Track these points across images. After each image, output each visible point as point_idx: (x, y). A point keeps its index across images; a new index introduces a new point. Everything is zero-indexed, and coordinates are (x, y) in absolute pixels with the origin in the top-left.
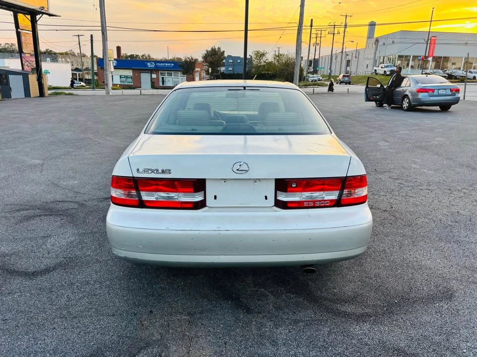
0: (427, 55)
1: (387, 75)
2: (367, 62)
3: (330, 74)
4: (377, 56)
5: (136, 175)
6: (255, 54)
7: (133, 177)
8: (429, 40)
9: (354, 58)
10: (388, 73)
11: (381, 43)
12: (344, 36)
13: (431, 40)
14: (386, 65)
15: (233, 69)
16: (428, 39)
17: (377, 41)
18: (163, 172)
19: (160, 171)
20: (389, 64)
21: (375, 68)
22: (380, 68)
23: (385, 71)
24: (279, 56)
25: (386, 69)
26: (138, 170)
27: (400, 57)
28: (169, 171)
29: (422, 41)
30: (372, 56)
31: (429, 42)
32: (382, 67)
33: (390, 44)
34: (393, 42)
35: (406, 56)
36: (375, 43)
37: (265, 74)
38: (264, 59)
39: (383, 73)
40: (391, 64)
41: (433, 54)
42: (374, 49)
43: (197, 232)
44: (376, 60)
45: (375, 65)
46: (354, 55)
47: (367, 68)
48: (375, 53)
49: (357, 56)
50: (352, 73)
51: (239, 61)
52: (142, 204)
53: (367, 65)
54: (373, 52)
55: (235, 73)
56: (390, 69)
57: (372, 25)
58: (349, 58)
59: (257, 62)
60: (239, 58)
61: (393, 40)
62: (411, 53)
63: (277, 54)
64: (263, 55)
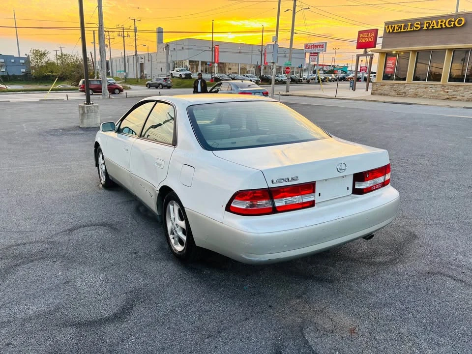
0: (213, 61)
1: (183, 78)
2: (161, 66)
3: (126, 77)
4: (169, 60)
5: (271, 185)
6: (34, 53)
7: (268, 188)
8: (214, 49)
9: (147, 62)
10: (183, 76)
11: (171, 48)
12: (135, 39)
13: (215, 48)
14: (181, 69)
15: (6, 70)
16: (213, 47)
17: (167, 46)
18: (292, 179)
19: (290, 179)
20: (181, 68)
21: (171, 72)
22: (175, 71)
23: (180, 75)
24: (62, 56)
25: (181, 73)
26: (273, 182)
27: (191, 62)
28: (297, 178)
29: (208, 49)
30: (165, 60)
31: (214, 50)
32: (177, 71)
33: (180, 50)
34: (183, 48)
35: (196, 61)
36: (166, 48)
37: (49, 76)
38: (46, 59)
39: (179, 76)
40: (184, 68)
41: (218, 60)
42: (165, 53)
43: (326, 223)
44: (169, 64)
45: (169, 69)
46: (147, 58)
47: (161, 71)
48: (167, 58)
49: (150, 59)
50: (147, 76)
51: (13, 61)
52: (275, 210)
53: (161, 68)
54: (165, 57)
55: (10, 74)
56: (185, 72)
57: (160, 32)
58: (143, 61)
59: (37, 62)
60: (12, 57)
61: (183, 46)
62: (199, 58)
63: (59, 54)
64: (44, 54)
